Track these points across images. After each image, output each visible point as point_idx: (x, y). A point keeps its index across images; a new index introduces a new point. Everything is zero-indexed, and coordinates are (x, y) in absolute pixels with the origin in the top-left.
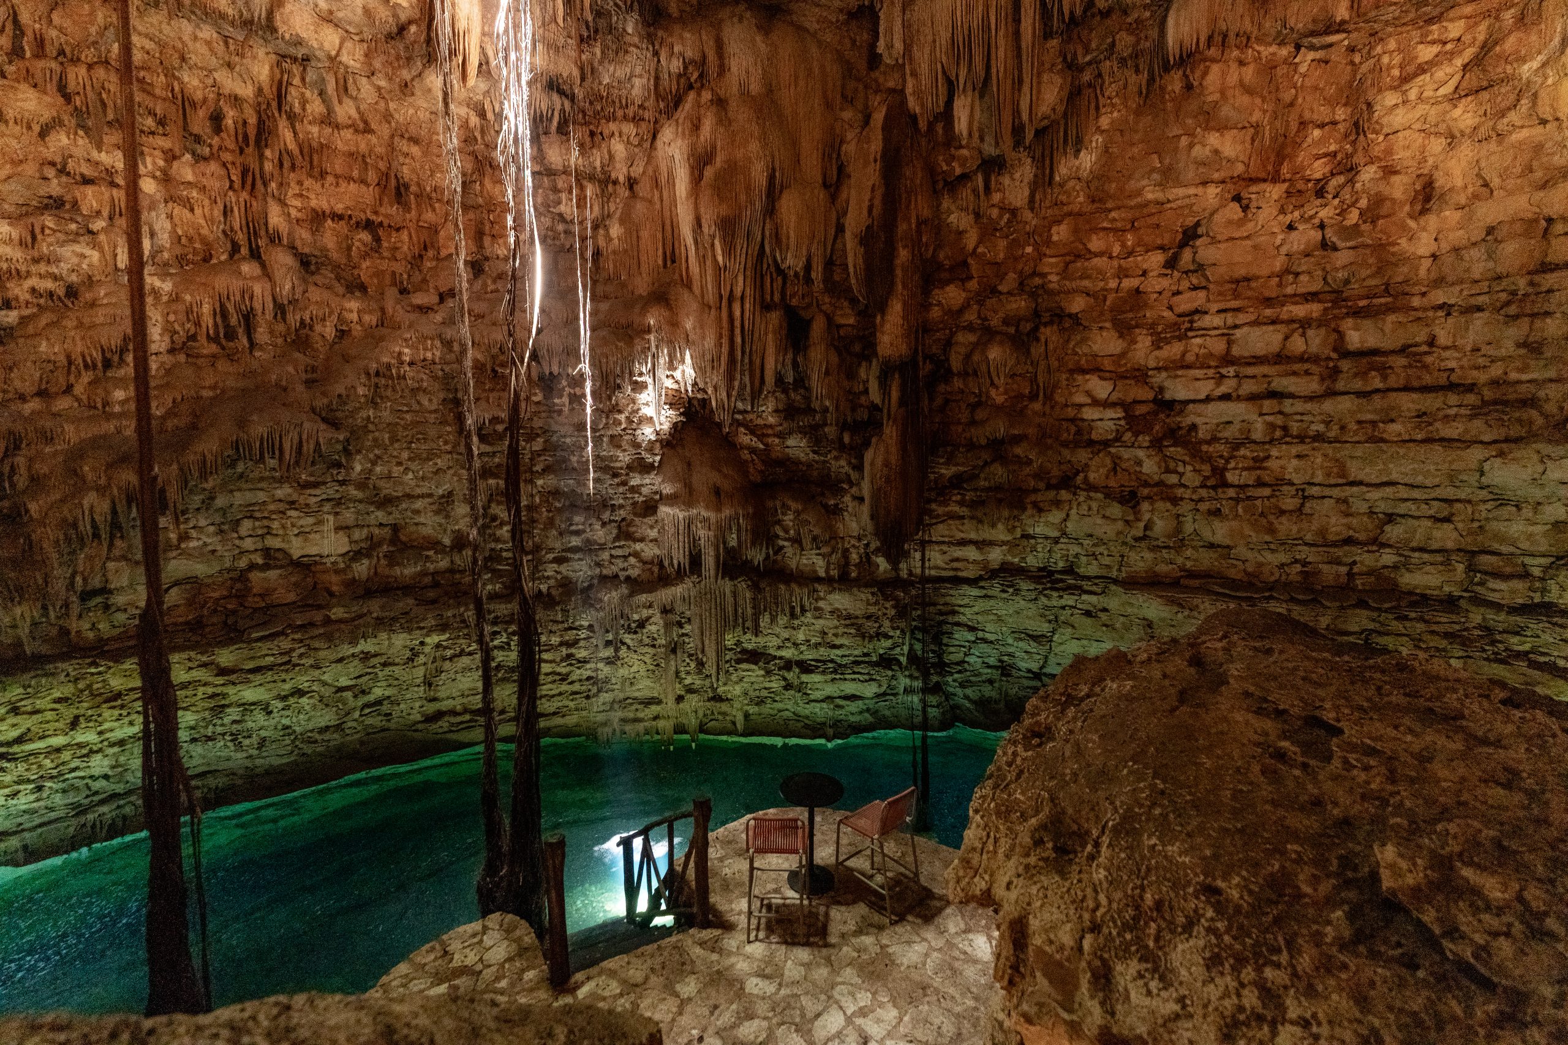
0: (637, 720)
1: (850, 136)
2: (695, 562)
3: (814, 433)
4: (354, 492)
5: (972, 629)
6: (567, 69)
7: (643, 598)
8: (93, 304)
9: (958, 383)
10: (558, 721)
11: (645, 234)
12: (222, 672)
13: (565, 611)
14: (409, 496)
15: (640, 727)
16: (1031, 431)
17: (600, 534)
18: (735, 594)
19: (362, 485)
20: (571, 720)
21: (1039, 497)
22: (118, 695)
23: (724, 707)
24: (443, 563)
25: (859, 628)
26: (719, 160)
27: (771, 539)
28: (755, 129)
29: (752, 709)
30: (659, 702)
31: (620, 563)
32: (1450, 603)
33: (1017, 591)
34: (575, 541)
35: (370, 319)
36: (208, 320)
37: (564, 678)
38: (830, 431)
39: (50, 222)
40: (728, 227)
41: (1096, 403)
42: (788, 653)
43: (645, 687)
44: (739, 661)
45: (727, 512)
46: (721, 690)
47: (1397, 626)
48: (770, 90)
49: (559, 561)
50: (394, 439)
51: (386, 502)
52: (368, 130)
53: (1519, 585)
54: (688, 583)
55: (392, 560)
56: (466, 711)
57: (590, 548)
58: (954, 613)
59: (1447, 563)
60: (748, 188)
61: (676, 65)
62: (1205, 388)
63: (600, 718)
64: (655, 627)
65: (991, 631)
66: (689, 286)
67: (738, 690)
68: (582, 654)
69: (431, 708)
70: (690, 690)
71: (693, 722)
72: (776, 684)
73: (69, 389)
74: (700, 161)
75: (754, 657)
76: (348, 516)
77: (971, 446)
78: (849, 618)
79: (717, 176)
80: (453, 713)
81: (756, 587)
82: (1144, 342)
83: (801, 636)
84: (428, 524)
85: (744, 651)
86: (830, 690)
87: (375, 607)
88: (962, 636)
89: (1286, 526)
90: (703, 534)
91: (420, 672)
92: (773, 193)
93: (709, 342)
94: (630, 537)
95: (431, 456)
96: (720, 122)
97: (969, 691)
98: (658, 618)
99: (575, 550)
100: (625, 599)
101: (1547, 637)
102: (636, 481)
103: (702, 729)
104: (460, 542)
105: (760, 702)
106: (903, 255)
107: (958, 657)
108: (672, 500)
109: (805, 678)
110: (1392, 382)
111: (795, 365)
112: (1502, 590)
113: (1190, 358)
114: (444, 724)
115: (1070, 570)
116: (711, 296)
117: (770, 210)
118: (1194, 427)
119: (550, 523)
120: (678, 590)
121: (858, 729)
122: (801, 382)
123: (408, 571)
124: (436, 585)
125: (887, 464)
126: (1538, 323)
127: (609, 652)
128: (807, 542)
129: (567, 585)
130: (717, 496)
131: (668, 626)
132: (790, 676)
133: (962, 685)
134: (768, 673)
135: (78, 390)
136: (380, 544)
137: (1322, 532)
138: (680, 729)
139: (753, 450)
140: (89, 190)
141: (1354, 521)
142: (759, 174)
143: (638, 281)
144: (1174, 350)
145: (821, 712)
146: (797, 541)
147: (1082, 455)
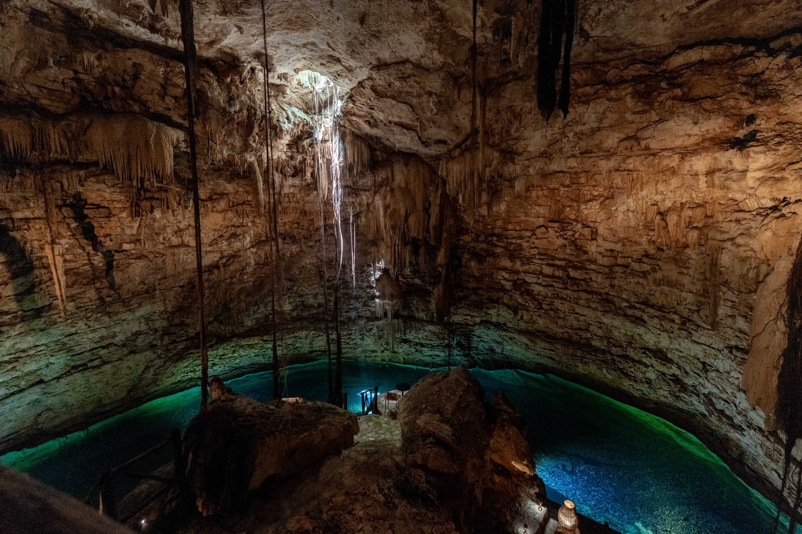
0: (370, 357)
1: (432, 195)
2: (385, 314)
3: (422, 278)
4: (293, 295)
5: (479, 337)
6: (350, 183)
7: (371, 323)
8: (240, 256)
9: (464, 269)
10: (346, 355)
11: (371, 222)
12: (264, 341)
13: (348, 326)
14: (307, 294)
15: (371, 359)
16: (484, 286)
17: (358, 305)
18: (398, 324)
19: (296, 293)
20: (350, 355)
21: (488, 305)
22: (243, 346)
23: (397, 355)
24: (315, 311)
25: (438, 336)
26: (392, 207)
27: (409, 308)
28: (402, 199)
29: (406, 357)
30: (377, 352)
31: (364, 313)
32: (604, 352)
33: (490, 329)
34: (351, 307)
35: (298, 250)
36: (263, 257)
37: (348, 343)
38: (427, 278)
39: (233, 240)
40: (393, 227)
41: (505, 279)
42: (417, 341)
43: (372, 347)
44: (401, 342)
45: (395, 301)
46: (395, 350)
47: (588, 356)
48: (407, 184)
49: (347, 312)
50: (304, 281)
51: (301, 296)
52: (298, 202)
53: (619, 349)
54: (384, 320)
55: (302, 310)
56: (320, 350)
57: (356, 309)
58: (473, 331)
59: (602, 340)
60: (399, 217)
61: (380, 179)
62: (535, 280)
63: (359, 355)
64: (375, 331)
65: (485, 338)
66: (383, 240)
67: (401, 350)
68: (353, 337)
69: (310, 350)
70: (386, 350)
71: (387, 359)
72: (413, 350)
73: (235, 277)
74: (386, 207)
75: (406, 341)
76: (292, 300)
77: (468, 289)
78: (434, 333)
79: (391, 213)
80: (316, 351)
81: (404, 322)
82: (518, 263)
83: (420, 336)
84: (311, 301)
85: (403, 339)
86: (430, 353)
87: (298, 324)
88: (475, 339)
89: (560, 322)
90: (387, 307)
91: (308, 341)
92: (407, 216)
93: (388, 257)
94: (367, 306)
95: (313, 284)
96: (392, 197)
97: (480, 357)
98: (375, 328)
99: (351, 309)
100: (366, 323)
101: (626, 365)
102: (368, 290)
103: (390, 360)
104: (320, 306)
105: (408, 355)
106: (445, 235)
107: (476, 345)
108: (378, 297)
109: (422, 349)
110: (581, 288)
111: (415, 259)
112: (614, 350)
113: (531, 271)
114: (314, 354)
115: (505, 324)
116: (389, 244)
117: (406, 221)
118: (533, 290)
119: (344, 302)
120: (381, 322)
121: (440, 365)
122: (417, 264)
123: (306, 314)
124: (313, 317)
125: (439, 295)
126: (613, 281)
127: (361, 337)
128: (420, 310)
129: (349, 318)
130: (392, 297)
131: (378, 331)
132: (417, 348)
133: (476, 354)
134: (410, 346)
135: (237, 276)
136: (299, 306)
137: (571, 325)
138: (383, 360)
139: (403, 282)
140: (239, 229)
141: (580, 323)
142: (403, 212)
143: (369, 235)
144: (526, 267)
145: (428, 359)
146: (417, 309)
147: (501, 294)
